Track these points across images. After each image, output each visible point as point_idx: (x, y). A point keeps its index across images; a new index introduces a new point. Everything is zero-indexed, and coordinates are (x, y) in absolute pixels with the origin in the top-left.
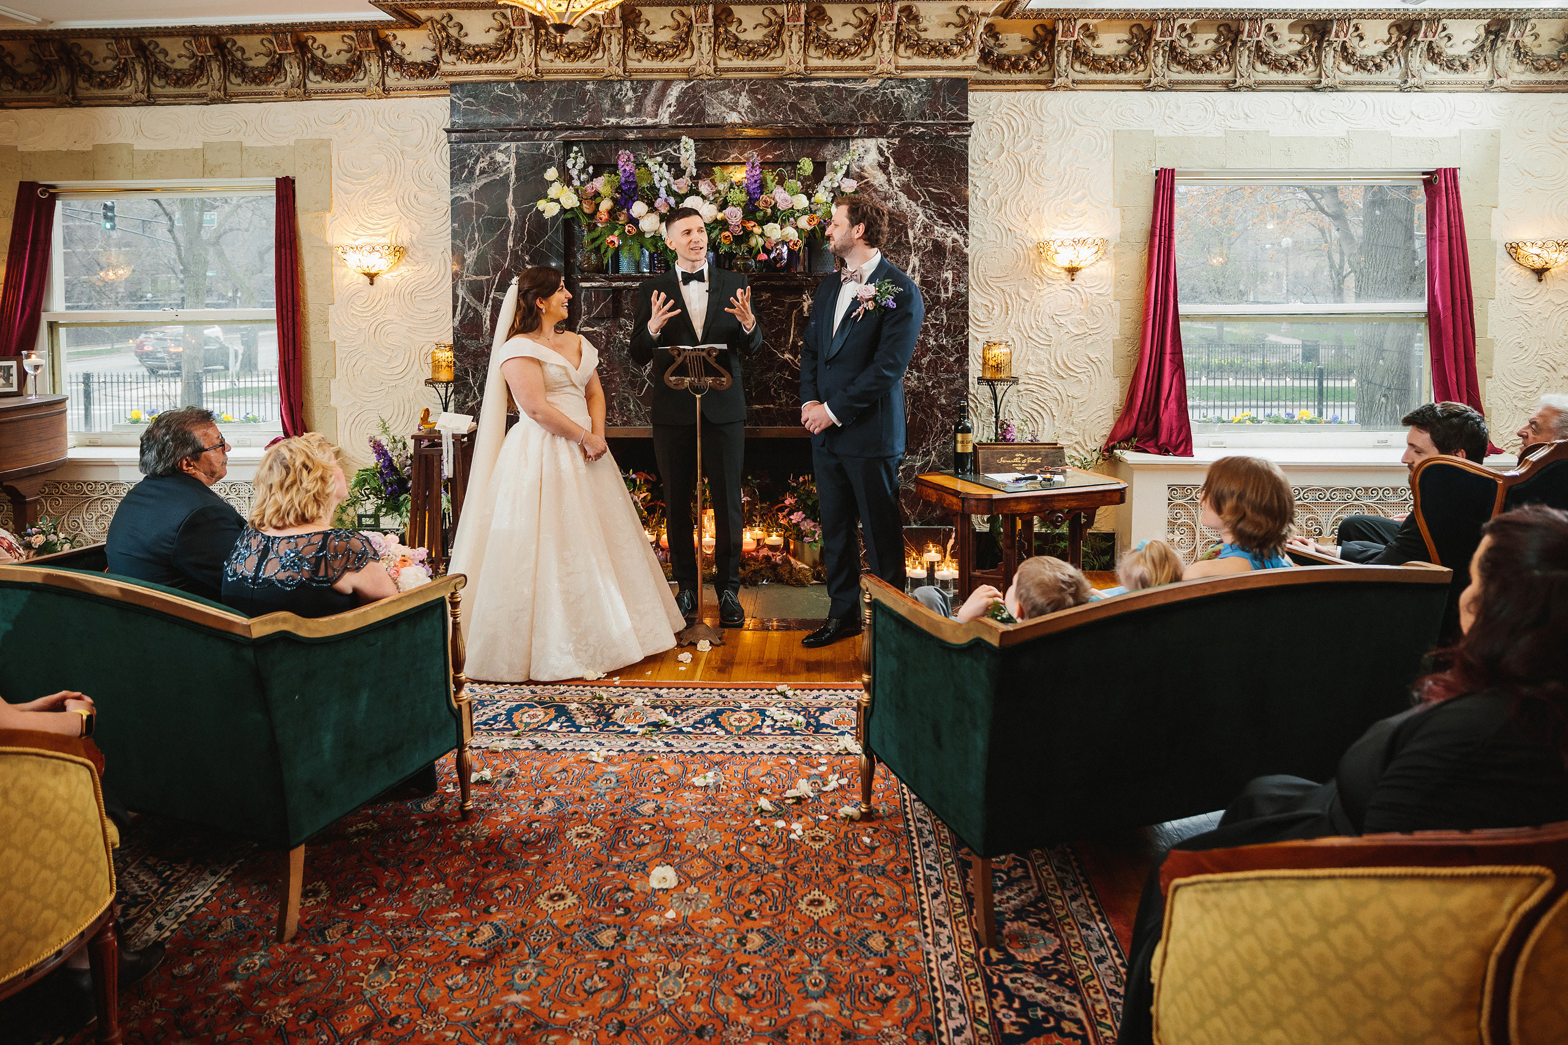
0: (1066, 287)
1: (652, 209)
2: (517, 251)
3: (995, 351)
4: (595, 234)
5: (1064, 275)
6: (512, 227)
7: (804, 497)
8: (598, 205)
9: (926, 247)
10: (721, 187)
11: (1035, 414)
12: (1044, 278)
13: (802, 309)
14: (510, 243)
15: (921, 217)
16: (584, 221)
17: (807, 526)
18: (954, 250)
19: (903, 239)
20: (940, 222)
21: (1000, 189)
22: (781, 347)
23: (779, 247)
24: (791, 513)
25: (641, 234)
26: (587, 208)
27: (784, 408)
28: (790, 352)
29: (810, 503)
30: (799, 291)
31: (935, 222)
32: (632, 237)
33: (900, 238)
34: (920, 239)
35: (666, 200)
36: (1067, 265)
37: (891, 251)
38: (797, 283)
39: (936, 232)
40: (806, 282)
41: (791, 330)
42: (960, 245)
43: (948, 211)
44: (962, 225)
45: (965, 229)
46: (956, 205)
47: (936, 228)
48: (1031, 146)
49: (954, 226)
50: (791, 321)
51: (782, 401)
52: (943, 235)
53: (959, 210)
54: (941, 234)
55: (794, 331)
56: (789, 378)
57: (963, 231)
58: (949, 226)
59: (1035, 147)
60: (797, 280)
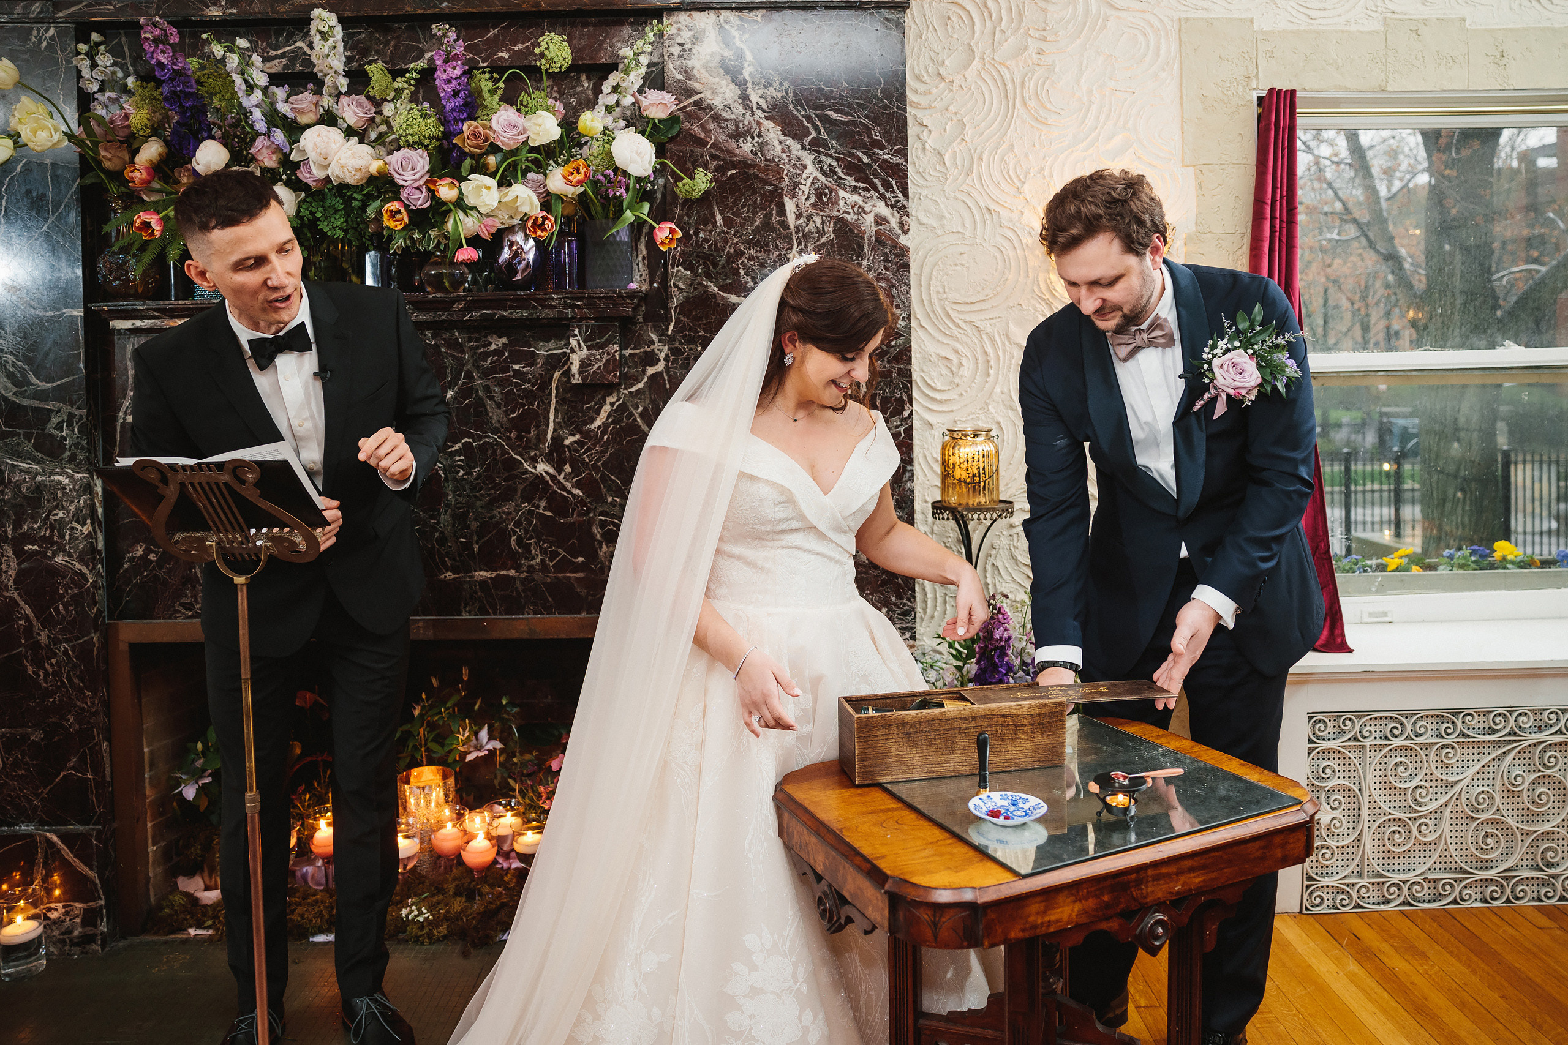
3: (966, 451)
8: (133, 153)
9: (821, 233)
13: (571, 364)
15: (811, 171)
18: (879, 240)
19: (775, 219)
20: (850, 181)
21: (969, 131)
22: (527, 446)
23: (513, 239)
26: (110, 160)
27: (538, 576)
28: (549, 460)
30: (559, 329)
31: (839, 181)
33: (768, 216)
34: (809, 218)
37: (750, 243)
38: (552, 314)
39: (842, 203)
40: (573, 312)
41: (549, 412)
42: (891, 230)
43: (866, 160)
44: (895, 187)
45: (900, 195)
46: (882, 148)
47: (842, 193)
48: (1025, 49)
49: (876, 190)
50: (550, 394)
51: (533, 562)
52: (856, 210)
53: (886, 157)
54: (853, 207)
55: (556, 416)
56: (548, 513)
57: (897, 201)
58: (869, 191)
59: (1032, 50)
60: (553, 307)
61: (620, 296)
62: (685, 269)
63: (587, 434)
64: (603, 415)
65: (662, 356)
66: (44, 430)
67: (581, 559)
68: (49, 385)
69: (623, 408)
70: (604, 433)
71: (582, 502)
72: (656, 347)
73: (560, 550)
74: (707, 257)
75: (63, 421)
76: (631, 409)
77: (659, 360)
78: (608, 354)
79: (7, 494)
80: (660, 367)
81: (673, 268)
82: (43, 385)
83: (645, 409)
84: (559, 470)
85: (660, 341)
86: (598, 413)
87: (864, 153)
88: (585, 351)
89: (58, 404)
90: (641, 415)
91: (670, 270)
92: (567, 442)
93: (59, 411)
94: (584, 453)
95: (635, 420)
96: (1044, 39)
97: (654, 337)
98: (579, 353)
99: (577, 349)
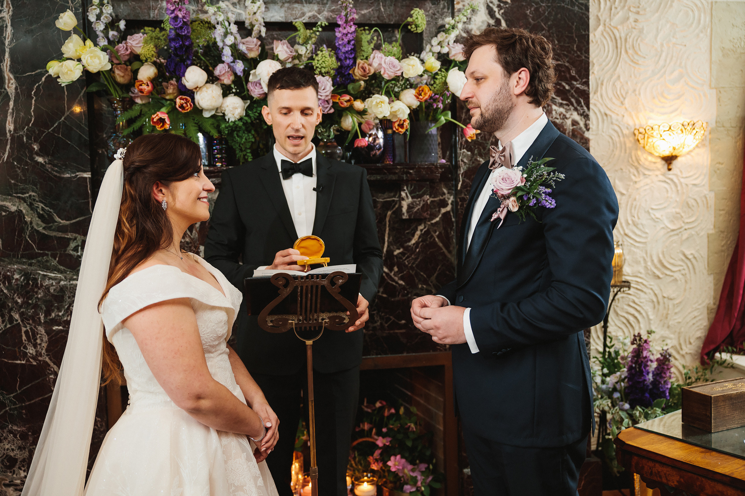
0: (662, 178)
1: (212, 79)
2: (20, 138)
4: (133, 113)
5: (661, 165)
6: (11, 104)
7: (400, 436)
8: (135, 72)
10: (302, 50)
11: (631, 319)
12: (641, 169)
13: (401, 207)
14: (10, 126)
16: (116, 96)
17: (408, 470)
18: (574, 134)
20: (559, 100)
23: (373, 132)
24: (385, 457)
25: (198, 111)
26: (120, 76)
29: (409, 444)
30: (397, 187)
32: (187, 115)
35: (230, 67)
36: (667, 153)
38: (394, 177)
39: (554, 112)
40: (407, 176)
41: (384, 236)
42: (581, 128)
43: (567, 87)
44: (583, 104)
45: (585, 108)
46: (576, 80)
47: (554, 107)
48: (628, 19)
49: (573, 105)
50: (385, 225)
51: (376, 325)
52: (562, 116)
53: (578, 86)
54: (560, 115)
55: (389, 238)
56: (385, 296)
57: (584, 112)
58: (568, 106)
59: (631, 20)
60: (395, 173)
61: (436, 167)
62: (468, 151)
63: (407, 249)
64: (416, 237)
65: (450, 202)
66: (65, 251)
67: (403, 322)
68: (68, 223)
69: (427, 233)
70: (416, 248)
71: (403, 288)
72: (447, 196)
73: (391, 317)
74: (480, 144)
75: (78, 246)
76: (432, 233)
77: (448, 204)
78: (424, 201)
79: (40, 293)
80: (449, 208)
81: (461, 150)
82: (64, 222)
83: (440, 233)
84: (391, 270)
85: (448, 193)
86: (413, 235)
87: (567, 83)
88: (410, 199)
89: (74, 235)
90: (438, 237)
91: (459, 151)
92: (396, 253)
93: (75, 239)
94: (405, 259)
95: (434, 239)
96: (638, 13)
97: (445, 191)
98: (407, 201)
99: (406, 198)
